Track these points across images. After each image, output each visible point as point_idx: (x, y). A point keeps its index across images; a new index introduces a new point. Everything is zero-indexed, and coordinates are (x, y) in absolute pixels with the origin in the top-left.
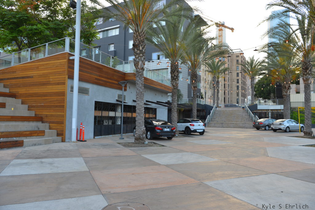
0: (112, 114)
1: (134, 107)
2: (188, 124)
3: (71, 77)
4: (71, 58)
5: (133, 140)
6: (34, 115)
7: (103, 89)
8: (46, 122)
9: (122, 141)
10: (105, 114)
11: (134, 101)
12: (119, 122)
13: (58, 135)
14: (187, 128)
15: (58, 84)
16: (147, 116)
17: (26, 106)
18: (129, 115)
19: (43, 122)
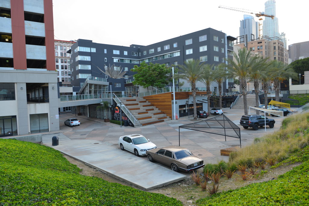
0: (184, 109)
1: (193, 104)
2: (215, 111)
3: (173, 99)
4: (172, 94)
5: (193, 119)
6: (161, 112)
7: (181, 100)
8: (166, 114)
9: (189, 119)
10: (182, 109)
11: (192, 102)
12: (187, 111)
13: (170, 118)
14: (215, 112)
15: (169, 102)
16: (198, 107)
17: (157, 109)
18: (191, 108)
19: (164, 114)
